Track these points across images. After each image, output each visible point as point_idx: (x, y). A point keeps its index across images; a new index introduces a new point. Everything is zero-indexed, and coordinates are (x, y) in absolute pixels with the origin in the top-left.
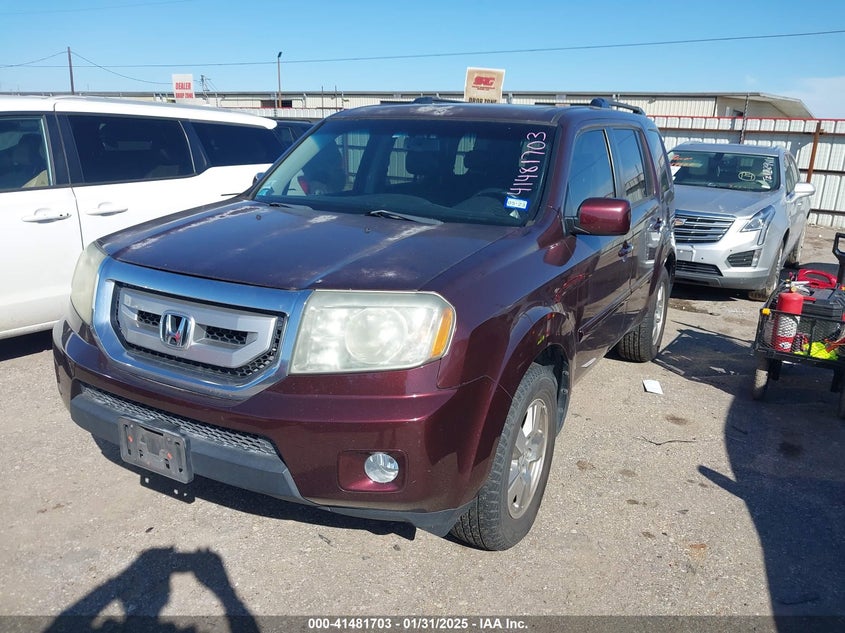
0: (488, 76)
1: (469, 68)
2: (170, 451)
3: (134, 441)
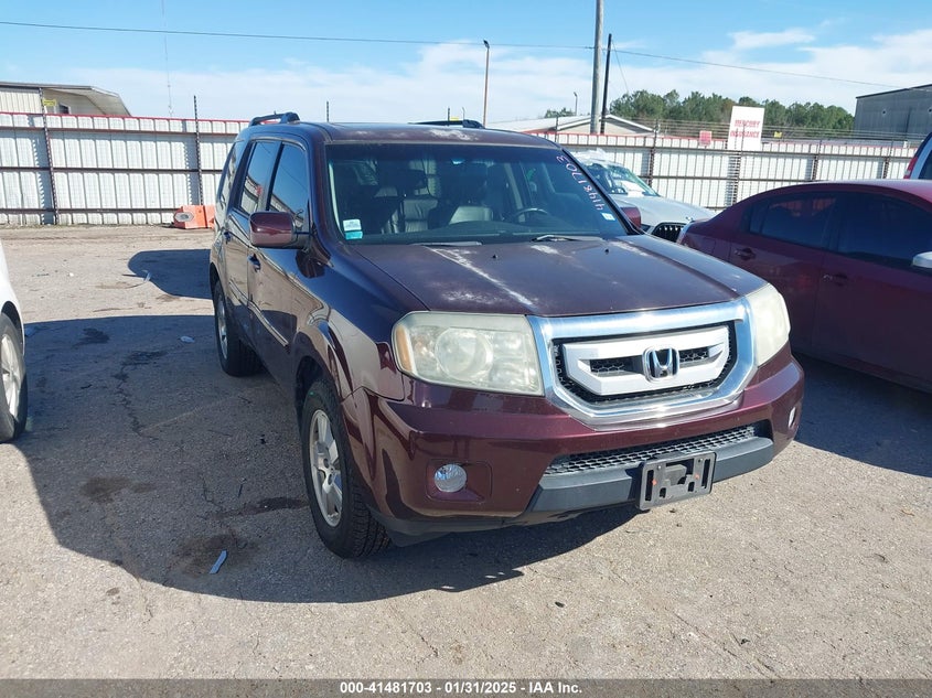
2: (698, 472)
3: (659, 481)
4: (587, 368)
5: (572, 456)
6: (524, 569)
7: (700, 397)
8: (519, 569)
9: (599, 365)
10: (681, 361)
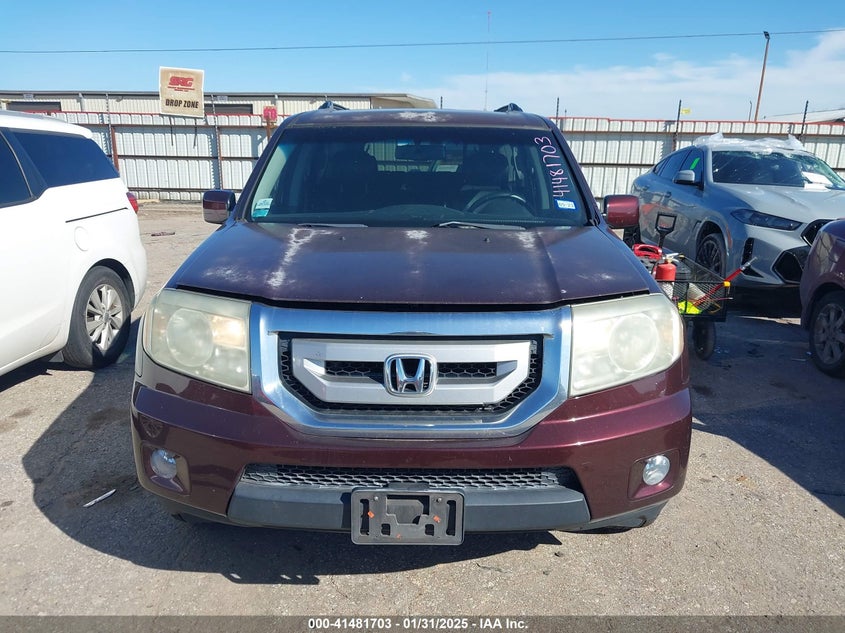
0: (186, 76)
1: (161, 67)
2: (438, 513)
3: (378, 514)
4: (321, 370)
5: (278, 466)
6: (322, 578)
7: (481, 422)
8: (318, 577)
9: (335, 368)
10: (440, 375)
